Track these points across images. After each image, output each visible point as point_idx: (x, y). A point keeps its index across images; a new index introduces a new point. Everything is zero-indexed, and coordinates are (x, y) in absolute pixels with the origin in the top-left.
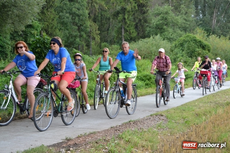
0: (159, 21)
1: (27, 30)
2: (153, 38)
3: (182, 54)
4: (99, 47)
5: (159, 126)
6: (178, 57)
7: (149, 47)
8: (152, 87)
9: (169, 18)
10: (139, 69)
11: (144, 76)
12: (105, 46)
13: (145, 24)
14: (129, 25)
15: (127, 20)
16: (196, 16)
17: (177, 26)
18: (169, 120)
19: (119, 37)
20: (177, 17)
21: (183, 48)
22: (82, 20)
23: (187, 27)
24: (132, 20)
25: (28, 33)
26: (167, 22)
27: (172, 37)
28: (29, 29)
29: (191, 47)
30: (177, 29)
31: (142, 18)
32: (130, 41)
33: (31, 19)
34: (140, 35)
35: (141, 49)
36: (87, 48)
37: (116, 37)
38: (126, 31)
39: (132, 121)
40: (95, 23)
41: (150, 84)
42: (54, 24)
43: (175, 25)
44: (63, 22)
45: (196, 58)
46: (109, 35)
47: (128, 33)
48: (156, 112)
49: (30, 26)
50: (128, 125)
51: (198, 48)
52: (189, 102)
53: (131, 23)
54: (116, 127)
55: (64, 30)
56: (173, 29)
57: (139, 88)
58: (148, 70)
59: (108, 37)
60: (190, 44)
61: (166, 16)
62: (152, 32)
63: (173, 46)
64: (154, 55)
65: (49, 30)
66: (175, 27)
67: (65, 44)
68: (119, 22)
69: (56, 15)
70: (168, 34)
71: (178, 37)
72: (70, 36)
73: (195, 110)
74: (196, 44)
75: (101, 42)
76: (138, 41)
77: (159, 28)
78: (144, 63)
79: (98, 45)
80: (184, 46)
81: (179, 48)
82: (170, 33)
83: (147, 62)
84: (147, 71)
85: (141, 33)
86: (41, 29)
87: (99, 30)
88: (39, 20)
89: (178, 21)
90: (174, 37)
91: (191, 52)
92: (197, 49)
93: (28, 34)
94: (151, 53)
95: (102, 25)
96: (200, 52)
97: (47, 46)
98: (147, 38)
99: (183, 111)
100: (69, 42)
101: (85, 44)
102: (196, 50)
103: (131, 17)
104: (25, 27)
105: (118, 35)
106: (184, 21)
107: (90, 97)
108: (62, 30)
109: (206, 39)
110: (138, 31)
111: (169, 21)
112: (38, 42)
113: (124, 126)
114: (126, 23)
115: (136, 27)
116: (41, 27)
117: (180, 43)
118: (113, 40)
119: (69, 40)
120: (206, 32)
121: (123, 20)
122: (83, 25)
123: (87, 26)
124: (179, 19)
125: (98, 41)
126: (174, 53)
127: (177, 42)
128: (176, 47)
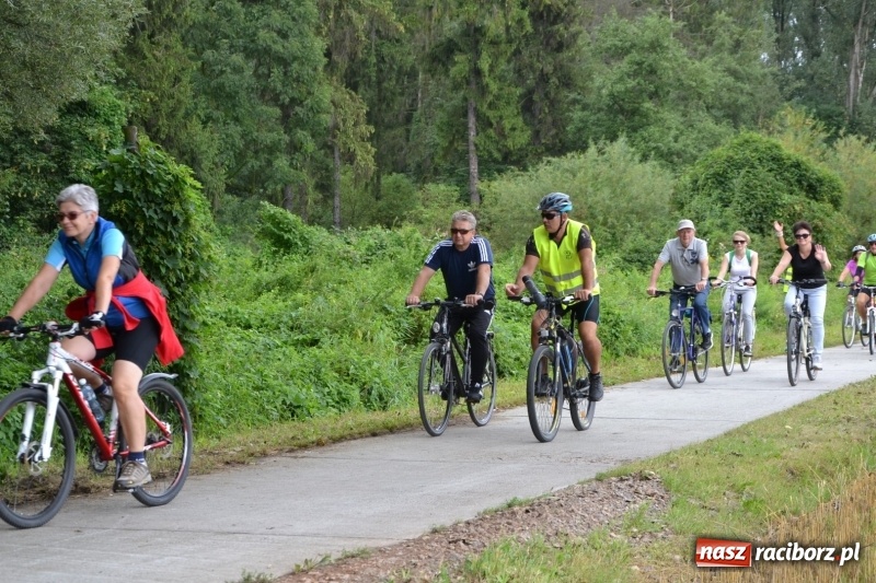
0: (621, 79)
1: (67, 126)
2: (601, 152)
3: (720, 217)
4: (372, 191)
5: (634, 522)
6: (706, 229)
7: (581, 190)
9: (666, 68)
12: (398, 187)
13: (566, 93)
14: (498, 97)
15: (487, 80)
16: (779, 58)
17: (701, 102)
18: (674, 499)
19: (456, 150)
20: (697, 64)
21: (725, 191)
22: (297, 80)
23: (743, 106)
24: (511, 76)
25: (71, 139)
26: (658, 82)
27: (678, 146)
28: (76, 121)
29: (759, 188)
30: (701, 112)
31: (549, 69)
32: (502, 167)
33: (85, 79)
34: (543, 141)
36: (321, 196)
37: (443, 148)
38: (484, 123)
39: (520, 505)
40: (353, 93)
42: (182, 98)
43: (688, 95)
44: (221, 87)
46: (411, 143)
47: (491, 132)
48: (619, 464)
49: (82, 108)
50: (504, 521)
51: (791, 192)
52: (759, 421)
53: (506, 90)
54: (455, 530)
55: (225, 123)
56: (684, 115)
59: (410, 149)
60: (754, 175)
61: (650, 61)
62: (594, 129)
63: (685, 186)
64: (605, 223)
65: (160, 123)
66: (693, 103)
67: (229, 182)
68: (456, 87)
69: (191, 58)
70: (661, 137)
71: (704, 146)
72: (247, 146)
73: (784, 453)
74: (780, 174)
75: (378, 171)
76: (533, 165)
77: (622, 111)
79: (367, 185)
80: (731, 185)
81: (710, 195)
82: (669, 128)
85: (549, 130)
86: (125, 120)
87: (369, 122)
88: (117, 84)
89: (702, 81)
90: (686, 146)
91: (761, 209)
92: (786, 198)
93: (73, 143)
94: (592, 214)
95: (382, 99)
96: (797, 208)
97: (157, 191)
98: (573, 153)
99: (732, 458)
100: (245, 171)
101: (311, 183)
102: (780, 203)
103: (503, 66)
104: (60, 110)
105: (451, 143)
106: (730, 80)
107: (337, 402)
108: (215, 121)
109: (823, 154)
110: (536, 122)
111: (665, 79)
112: (120, 176)
113: (487, 525)
114: (483, 90)
115: (527, 107)
116: (127, 111)
117: (712, 171)
118: (429, 161)
119: (247, 162)
120: (821, 125)
121: (472, 79)
122: (301, 102)
123: (319, 107)
124: (709, 72)
125: (367, 169)
127: (699, 169)
128: (696, 189)
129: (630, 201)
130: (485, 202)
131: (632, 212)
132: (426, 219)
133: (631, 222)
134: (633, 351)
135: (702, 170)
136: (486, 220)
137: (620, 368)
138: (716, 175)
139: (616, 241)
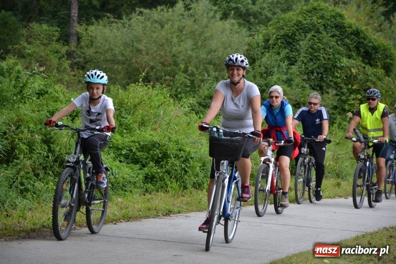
2: (187, 8)
3: (286, 73)
7: (167, 39)
8: (169, 189)
10: (126, 121)
11: (142, 147)
12: (5, 23)
21: (292, 51)
27: (255, 8)
29: (322, 51)
32: (99, 14)
35: (135, 44)
41: (162, 179)
45: (337, 95)
51: (350, 57)
57: (121, 192)
58: (160, 125)
60: (319, 39)
63: (258, 44)
71: (277, 10)
74: (342, 40)
76: (127, 15)
78: (145, 98)
80: (298, 46)
81: (279, 54)
83: (157, 95)
84: (155, 130)
90: (262, 8)
91: (322, 70)
92: (345, 61)
94: (175, 62)
96: (354, 71)
98: (163, 7)
102: (339, 65)
109: (381, 25)
117: (282, 32)
118: (35, 3)
126: (259, 70)
127: (271, 30)
128: (267, 48)
129: (209, 53)
130: (82, 44)
131: (210, 63)
132: (29, 54)
133: (208, 72)
134: (200, 185)
135: (274, 31)
136: (81, 60)
137: (186, 199)
138: (286, 36)
139: (195, 87)
